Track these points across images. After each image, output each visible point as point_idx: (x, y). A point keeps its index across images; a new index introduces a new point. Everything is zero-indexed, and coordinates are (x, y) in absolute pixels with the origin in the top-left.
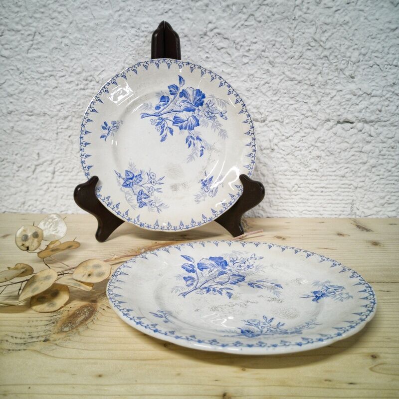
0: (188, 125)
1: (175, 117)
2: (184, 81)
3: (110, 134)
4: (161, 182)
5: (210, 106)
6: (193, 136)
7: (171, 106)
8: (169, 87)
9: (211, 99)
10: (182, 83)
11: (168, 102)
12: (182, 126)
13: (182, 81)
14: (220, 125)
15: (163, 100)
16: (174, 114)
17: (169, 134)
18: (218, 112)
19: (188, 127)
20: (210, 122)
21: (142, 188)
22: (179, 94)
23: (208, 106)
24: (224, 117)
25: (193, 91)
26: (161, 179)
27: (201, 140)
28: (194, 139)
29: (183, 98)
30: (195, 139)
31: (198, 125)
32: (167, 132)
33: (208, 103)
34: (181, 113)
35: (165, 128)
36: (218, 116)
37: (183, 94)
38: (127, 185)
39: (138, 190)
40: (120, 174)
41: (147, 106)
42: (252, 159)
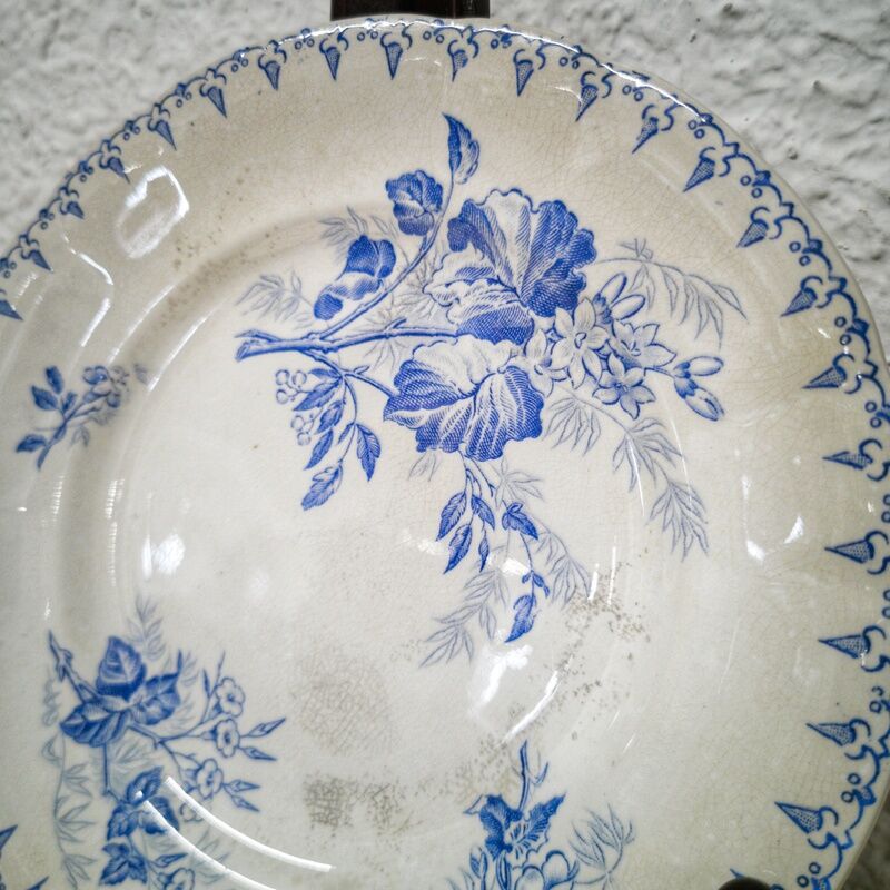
0: (472, 422)
1: (408, 370)
2: (474, 146)
3: (70, 432)
4: (263, 744)
5: (618, 312)
6: (486, 496)
7: (399, 298)
8: (391, 187)
9: (630, 269)
10: (467, 163)
11: (386, 272)
12: (434, 426)
13: (464, 149)
14: (668, 450)
15: (361, 264)
16: (402, 350)
17: (353, 466)
18: (661, 356)
19: (467, 438)
20: (613, 425)
21: (160, 758)
22: (444, 231)
23: (607, 317)
24: (698, 399)
25: (526, 212)
26: (266, 729)
27: (532, 531)
28: (489, 518)
29: (471, 256)
30: (499, 514)
31: (534, 429)
32: (345, 452)
33: (609, 293)
34: (444, 348)
35: (338, 430)
36: (662, 385)
37: (471, 228)
38: (88, 726)
39: (135, 768)
40: (69, 658)
41: (277, 295)
42: (853, 767)
